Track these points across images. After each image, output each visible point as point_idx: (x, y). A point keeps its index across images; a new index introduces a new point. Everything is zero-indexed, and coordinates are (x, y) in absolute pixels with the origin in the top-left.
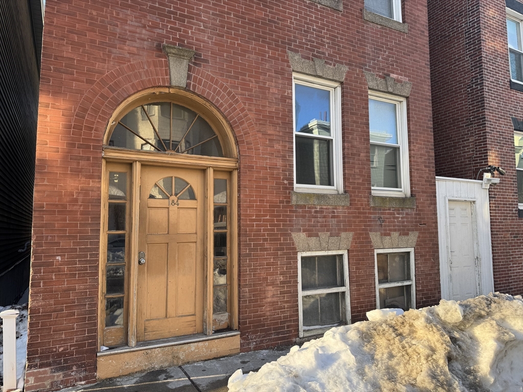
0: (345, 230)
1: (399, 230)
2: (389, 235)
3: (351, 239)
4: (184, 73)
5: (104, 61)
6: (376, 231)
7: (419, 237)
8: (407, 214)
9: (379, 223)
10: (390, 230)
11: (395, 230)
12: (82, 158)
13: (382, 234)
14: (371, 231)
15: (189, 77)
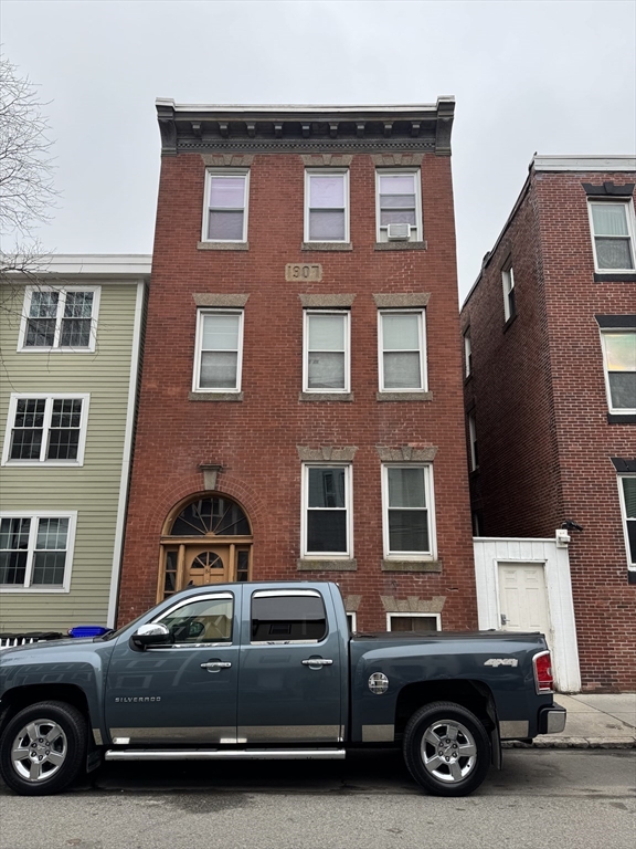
0: (352, 593)
1: (418, 594)
2: (406, 598)
3: (359, 602)
4: (214, 481)
5: (164, 482)
6: (388, 594)
7: (447, 602)
8: (429, 578)
9: (392, 587)
10: (408, 594)
11: (413, 594)
12: (148, 546)
13: (396, 598)
14: (382, 594)
15: (217, 482)
